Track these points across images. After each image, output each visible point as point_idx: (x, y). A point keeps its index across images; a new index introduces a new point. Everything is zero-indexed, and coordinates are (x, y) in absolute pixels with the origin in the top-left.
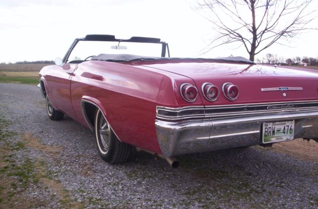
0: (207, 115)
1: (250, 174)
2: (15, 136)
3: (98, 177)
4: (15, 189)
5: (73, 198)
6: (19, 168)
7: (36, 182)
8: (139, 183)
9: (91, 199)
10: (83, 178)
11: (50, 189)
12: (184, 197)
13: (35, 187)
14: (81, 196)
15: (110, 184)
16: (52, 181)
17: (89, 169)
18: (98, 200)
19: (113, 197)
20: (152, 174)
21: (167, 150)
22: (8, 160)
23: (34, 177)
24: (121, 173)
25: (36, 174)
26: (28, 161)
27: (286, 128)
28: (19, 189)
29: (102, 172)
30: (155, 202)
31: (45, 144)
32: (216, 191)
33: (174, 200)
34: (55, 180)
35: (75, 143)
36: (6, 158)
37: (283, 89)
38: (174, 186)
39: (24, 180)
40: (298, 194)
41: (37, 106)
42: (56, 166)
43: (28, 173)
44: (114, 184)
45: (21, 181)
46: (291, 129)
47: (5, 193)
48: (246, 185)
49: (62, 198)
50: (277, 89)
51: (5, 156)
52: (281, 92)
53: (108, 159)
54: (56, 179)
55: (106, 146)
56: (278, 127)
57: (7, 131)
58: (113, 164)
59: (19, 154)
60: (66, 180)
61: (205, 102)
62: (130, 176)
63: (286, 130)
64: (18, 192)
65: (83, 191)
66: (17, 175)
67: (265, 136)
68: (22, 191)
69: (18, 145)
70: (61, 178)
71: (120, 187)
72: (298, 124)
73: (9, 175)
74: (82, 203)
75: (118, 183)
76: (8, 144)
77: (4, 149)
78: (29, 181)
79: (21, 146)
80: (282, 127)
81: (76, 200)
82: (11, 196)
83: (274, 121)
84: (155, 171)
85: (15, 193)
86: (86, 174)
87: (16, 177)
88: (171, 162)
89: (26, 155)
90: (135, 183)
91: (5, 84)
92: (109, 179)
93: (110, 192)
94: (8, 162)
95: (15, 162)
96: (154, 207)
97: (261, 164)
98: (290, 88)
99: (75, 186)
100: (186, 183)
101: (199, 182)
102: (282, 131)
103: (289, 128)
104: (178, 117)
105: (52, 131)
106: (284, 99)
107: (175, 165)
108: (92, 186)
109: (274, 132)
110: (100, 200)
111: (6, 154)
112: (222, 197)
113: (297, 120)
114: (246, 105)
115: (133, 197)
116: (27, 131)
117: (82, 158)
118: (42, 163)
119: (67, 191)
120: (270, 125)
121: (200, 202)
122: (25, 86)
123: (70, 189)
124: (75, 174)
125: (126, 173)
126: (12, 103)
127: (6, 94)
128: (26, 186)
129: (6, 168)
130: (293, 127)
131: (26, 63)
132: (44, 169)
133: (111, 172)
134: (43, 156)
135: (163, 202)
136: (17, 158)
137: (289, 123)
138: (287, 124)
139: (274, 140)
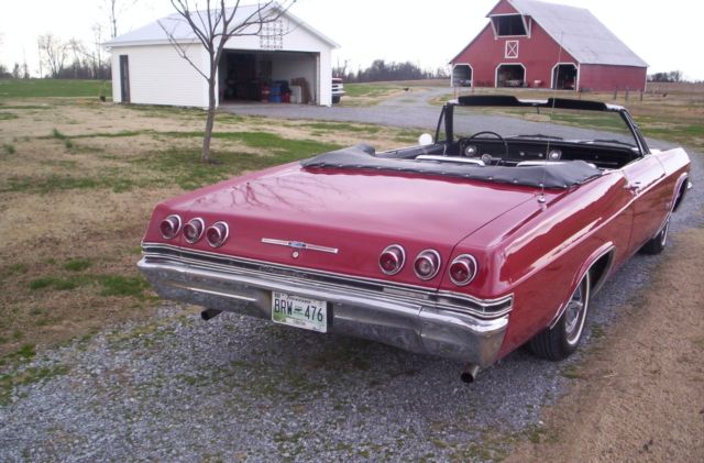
0: (185, 259)
27: (311, 310)
37: (294, 244)
46: (319, 314)
50: (286, 243)
52: (291, 250)
56: (296, 304)
63: (311, 314)
67: (276, 311)
72: (333, 309)
80: (304, 306)
83: (290, 294)
98: (308, 246)
102: (304, 312)
103: (317, 311)
106: (293, 262)
109: (290, 309)
113: (331, 305)
120: (284, 298)
130: (324, 312)
137: (316, 304)
138: (313, 303)
139: (290, 322)
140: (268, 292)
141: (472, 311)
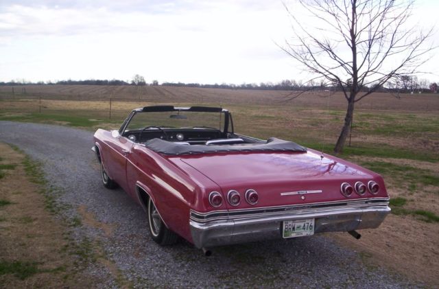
0: (231, 217)
1: (284, 261)
2: (70, 210)
3: (148, 259)
4: (77, 267)
5: (125, 277)
6: (78, 247)
7: (94, 261)
8: (183, 265)
9: (139, 278)
10: (134, 259)
11: (106, 269)
12: (217, 281)
13: (94, 266)
14: (132, 275)
15: (157, 266)
16: (108, 261)
17: (141, 250)
18: (145, 280)
19: (158, 277)
20: (196, 257)
21: (198, 242)
22: (66, 238)
23: (92, 256)
24: (168, 256)
25: (94, 254)
26: (85, 239)
27: (306, 225)
28: (80, 267)
29: (152, 254)
30: (191, 283)
31: (100, 221)
32: (246, 275)
33: (207, 283)
34: (110, 261)
35: (130, 220)
36: (65, 236)
37: (301, 192)
38: (212, 270)
39: (84, 259)
40: (316, 282)
41: (90, 166)
42: (111, 246)
43: (87, 252)
44: (161, 266)
45: (81, 260)
46: (311, 226)
47: (69, 270)
48: (275, 272)
49: (116, 277)
50: (296, 193)
51: (64, 234)
52: (299, 195)
53: (158, 241)
54: (111, 259)
55: (157, 229)
56: (297, 225)
57: (61, 203)
58: (163, 246)
59: (76, 231)
60: (120, 261)
61: (229, 206)
62: (176, 259)
63: (306, 227)
64: (80, 271)
65: (133, 272)
66: (77, 254)
67: (285, 232)
68: (83, 269)
69: (74, 220)
70: (116, 259)
71: (165, 269)
72: (318, 221)
73: (71, 254)
74: (132, 281)
75: (164, 265)
76: (65, 220)
77: (62, 225)
78: (89, 261)
79: (77, 222)
80: (302, 224)
81: (127, 279)
82: (74, 273)
83: (294, 220)
84: (199, 255)
85: (77, 271)
86: (137, 256)
87: (77, 256)
88: (205, 251)
89: (84, 233)
90: (179, 266)
91: (49, 127)
92: (157, 261)
93: (156, 273)
94: (67, 240)
95: (73, 240)
96: (189, 288)
97: (302, 251)
98: (308, 192)
99: (128, 266)
100: (223, 267)
101: (235, 267)
102: (302, 227)
103: (309, 225)
104: (205, 220)
105: (108, 203)
107: (208, 253)
108: (142, 267)
109: (294, 228)
110: (147, 279)
111: (64, 231)
112: (249, 281)
113: (317, 219)
114: (265, 208)
115: (174, 278)
116: (82, 203)
117: (135, 238)
118: (99, 243)
119: (120, 271)
120: (290, 223)
121: (228, 285)
122: (75, 131)
123: (123, 269)
124: (128, 255)
125: (173, 255)
126: (61, 160)
127: (52, 144)
128: (86, 265)
129: (67, 246)
130: (313, 224)
131: (70, 83)
132: (100, 248)
133: (160, 253)
134: (99, 235)
135: (198, 283)
136: (75, 236)
137: (309, 221)
138: (307, 221)
139: (293, 235)
140: (281, 222)
141: (381, 204)
